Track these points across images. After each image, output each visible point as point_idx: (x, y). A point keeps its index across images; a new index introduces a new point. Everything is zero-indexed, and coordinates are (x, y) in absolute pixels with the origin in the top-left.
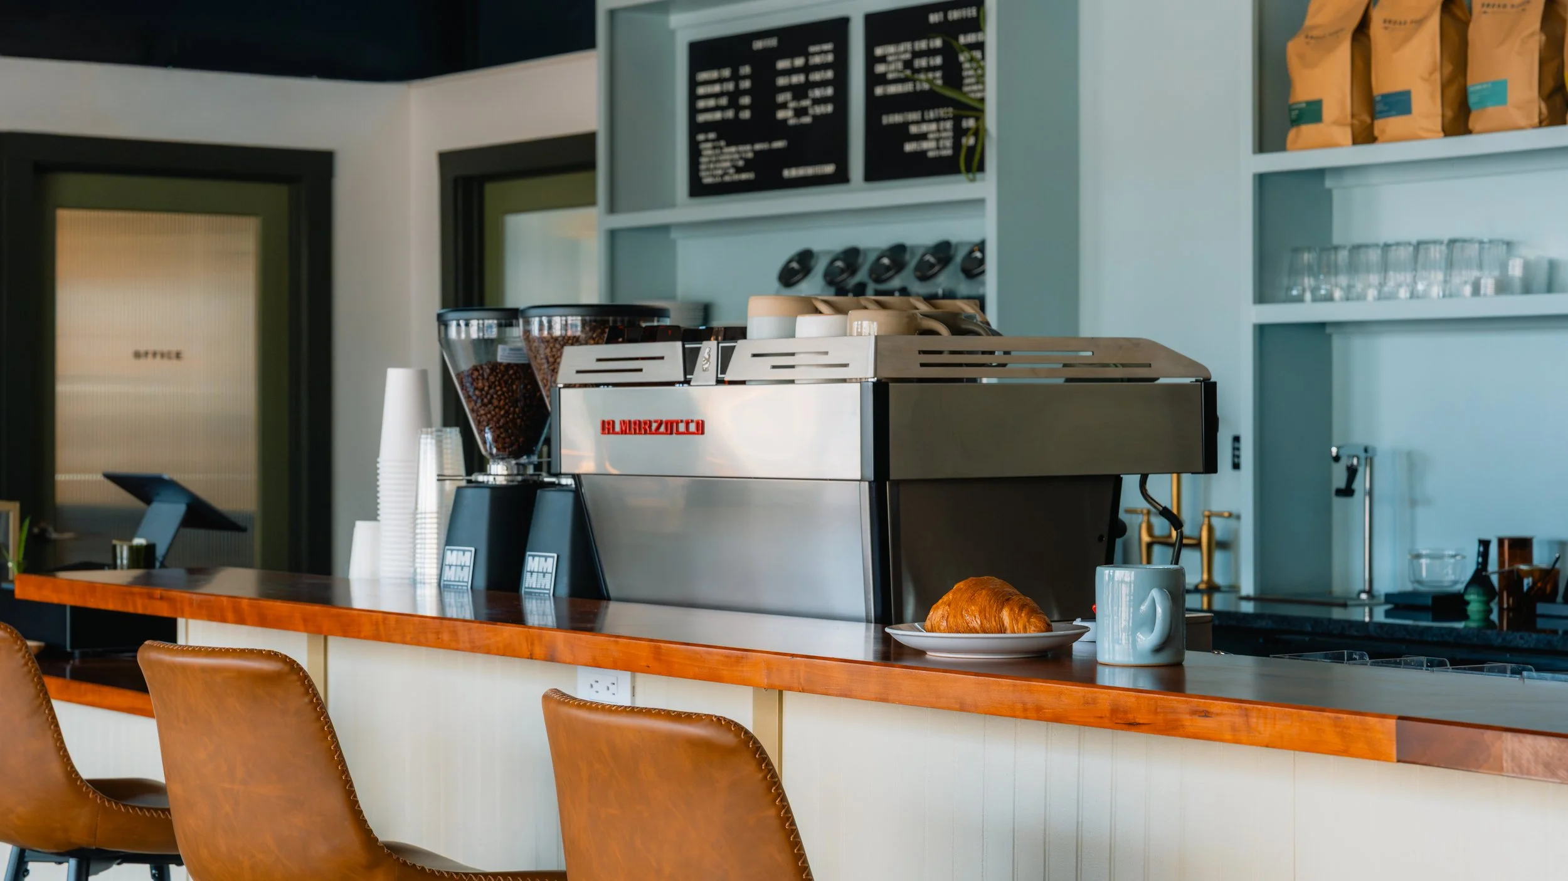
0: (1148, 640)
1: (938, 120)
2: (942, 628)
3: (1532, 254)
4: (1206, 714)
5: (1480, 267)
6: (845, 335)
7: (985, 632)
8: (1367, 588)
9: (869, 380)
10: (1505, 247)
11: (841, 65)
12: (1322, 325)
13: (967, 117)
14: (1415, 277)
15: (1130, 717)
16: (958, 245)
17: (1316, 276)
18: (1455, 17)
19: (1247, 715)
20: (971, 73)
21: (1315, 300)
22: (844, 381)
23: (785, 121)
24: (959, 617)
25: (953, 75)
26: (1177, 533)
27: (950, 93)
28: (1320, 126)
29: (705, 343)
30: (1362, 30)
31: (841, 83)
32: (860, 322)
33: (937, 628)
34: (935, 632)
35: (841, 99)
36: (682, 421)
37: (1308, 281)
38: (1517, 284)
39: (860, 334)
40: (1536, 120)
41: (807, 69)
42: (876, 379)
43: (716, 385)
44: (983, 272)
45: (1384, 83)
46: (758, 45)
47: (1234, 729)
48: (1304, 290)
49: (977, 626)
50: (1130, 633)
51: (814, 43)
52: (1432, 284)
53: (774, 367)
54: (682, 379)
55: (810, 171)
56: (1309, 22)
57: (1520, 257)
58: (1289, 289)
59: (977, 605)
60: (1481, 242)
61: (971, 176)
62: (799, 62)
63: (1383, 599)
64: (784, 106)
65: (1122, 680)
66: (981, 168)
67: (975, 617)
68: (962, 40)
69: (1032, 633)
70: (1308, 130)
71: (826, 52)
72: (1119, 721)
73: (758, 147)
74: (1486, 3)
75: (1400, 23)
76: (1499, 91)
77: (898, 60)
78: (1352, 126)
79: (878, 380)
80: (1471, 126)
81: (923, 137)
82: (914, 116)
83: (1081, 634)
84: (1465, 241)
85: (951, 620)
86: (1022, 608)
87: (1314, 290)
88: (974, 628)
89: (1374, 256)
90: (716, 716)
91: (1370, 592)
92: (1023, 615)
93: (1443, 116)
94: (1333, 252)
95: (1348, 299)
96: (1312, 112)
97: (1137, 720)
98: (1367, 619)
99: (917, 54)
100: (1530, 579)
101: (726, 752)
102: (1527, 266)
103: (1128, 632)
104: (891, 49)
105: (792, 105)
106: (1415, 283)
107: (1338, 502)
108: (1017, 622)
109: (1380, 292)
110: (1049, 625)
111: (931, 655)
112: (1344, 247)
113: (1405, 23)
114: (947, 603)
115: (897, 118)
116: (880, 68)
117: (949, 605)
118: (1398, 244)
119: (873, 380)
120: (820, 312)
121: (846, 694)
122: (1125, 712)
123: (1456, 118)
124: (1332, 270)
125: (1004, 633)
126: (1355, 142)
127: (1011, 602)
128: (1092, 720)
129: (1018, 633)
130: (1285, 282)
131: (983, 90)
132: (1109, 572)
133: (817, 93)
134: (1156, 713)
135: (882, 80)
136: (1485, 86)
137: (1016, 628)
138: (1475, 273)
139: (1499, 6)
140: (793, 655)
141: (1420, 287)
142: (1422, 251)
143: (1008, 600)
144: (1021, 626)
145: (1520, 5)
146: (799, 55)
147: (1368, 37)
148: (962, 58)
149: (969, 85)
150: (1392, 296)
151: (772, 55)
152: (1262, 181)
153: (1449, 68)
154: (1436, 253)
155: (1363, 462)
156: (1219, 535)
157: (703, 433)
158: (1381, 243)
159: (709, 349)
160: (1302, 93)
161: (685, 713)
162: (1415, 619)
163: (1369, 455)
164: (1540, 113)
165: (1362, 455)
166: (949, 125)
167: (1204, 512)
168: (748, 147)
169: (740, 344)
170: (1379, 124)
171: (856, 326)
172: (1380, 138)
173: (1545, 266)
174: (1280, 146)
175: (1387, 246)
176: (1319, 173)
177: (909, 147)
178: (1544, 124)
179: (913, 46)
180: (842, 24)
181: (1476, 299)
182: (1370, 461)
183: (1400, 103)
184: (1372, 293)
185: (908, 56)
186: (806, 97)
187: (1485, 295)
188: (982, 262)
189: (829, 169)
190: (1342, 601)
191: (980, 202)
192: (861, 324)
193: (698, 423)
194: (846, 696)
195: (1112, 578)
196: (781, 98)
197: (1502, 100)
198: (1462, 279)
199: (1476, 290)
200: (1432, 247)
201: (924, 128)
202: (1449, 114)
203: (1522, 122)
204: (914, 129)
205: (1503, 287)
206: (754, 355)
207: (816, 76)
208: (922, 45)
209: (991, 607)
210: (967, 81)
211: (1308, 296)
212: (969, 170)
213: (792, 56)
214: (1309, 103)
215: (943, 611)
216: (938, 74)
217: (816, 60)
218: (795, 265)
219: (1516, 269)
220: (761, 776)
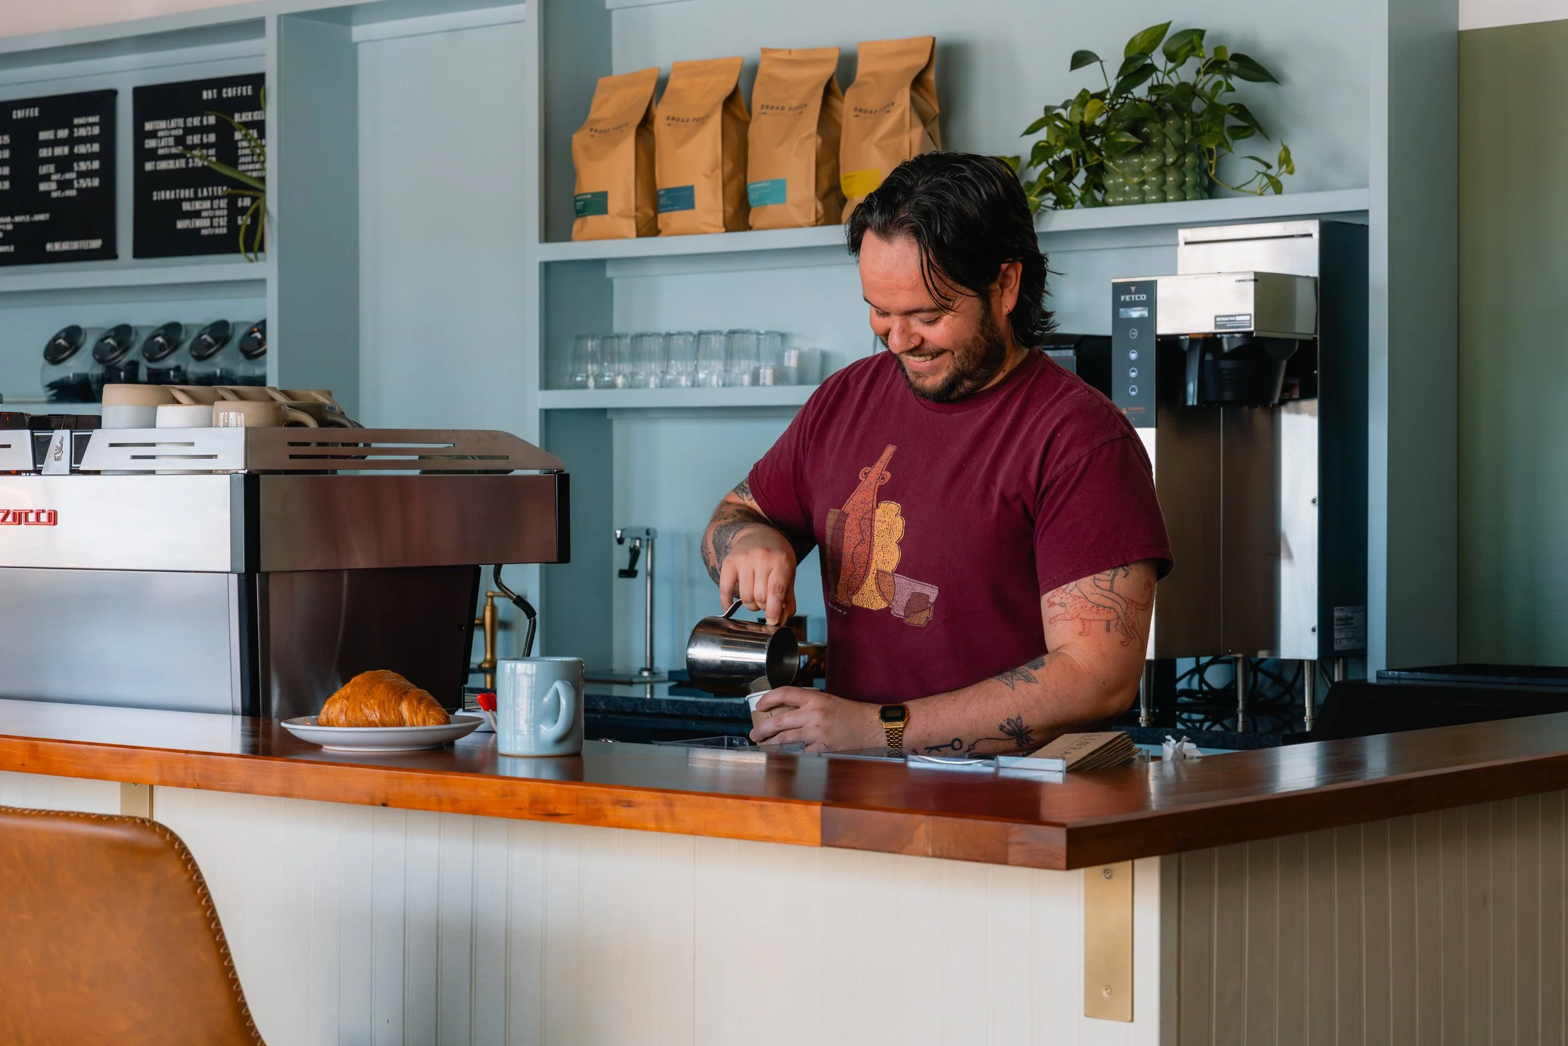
0: (551, 731)
1: (212, 198)
2: (341, 722)
3: (806, 347)
4: (629, 804)
5: (758, 357)
6: (211, 426)
7: (385, 726)
8: (648, 666)
9: (240, 472)
10: (779, 339)
11: (108, 138)
12: (604, 411)
13: (243, 197)
14: (696, 366)
15: (550, 808)
16: (235, 325)
17: (600, 363)
18: (735, 118)
19: (670, 804)
20: (247, 151)
21: (598, 386)
22: (210, 472)
23: (49, 192)
24: (358, 710)
25: (228, 152)
26: (530, 622)
27: (226, 171)
28: (606, 217)
29: (56, 432)
30: (646, 125)
31: (108, 156)
32: (226, 414)
33: (335, 722)
34: (333, 726)
35: (108, 173)
36: (31, 511)
37: (592, 368)
38: (793, 375)
39: (226, 426)
40: (813, 219)
41: (71, 141)
42: (246, 470)
43: (70, 475)
44: (264, 352)
45: (669, 177)
46: (19, 114)
47: (658, 818)
48: (588, 377)
49: (377, 720)
50: (532, 724)
51: (80, 116)
52: (711, 373)
53: (134, 457)
54: (31, 468)
55: (75, 245)
56: (593, 116)
57: (795, 349)
58: (574, 375)
59: (376, 699)
60: (758, 334)
61: (252, 256)
62: (63, 133)
63: (666, 676)
64: (47, 178)
65: (523, 770)
66: (261, 249)
67: (374, 711)
68: (237, 118)
69: (432, 726)
70: (593, 221)
71: (92, 125)
72: (538, 812)
73: (18, 219)
74: (765, 104)
75: (683, 121)
76: (778, 190)
77: (170, 136)
78: (636, 217)
79: (248, 472)
80: (751, 222)
81: (197, 214)
82: (187, 193)
83: (477, 726)
84: (743, 332)
85: (350, 713)
86: (420, 701)
87: (598, 377)
88: (373, 721)
89: (656, 345)
90: (140, 819)
91: (651, 670)
92: (422, 708)
93: (724, 212)
94: (616, 340)
95: (631, 387)
96: (597, 204)
97: (558, 811)
98: (648, 696)
99: (189, 131)
100: (806, 657)
101: (153, 853)
102: (801, 357)
103: (530, 723)
104: (162, 124)
105: (55, 177)
106: (696, 371)
107: (619, 583)
108: (416, 714)
109: (662, 380)
110: (448, 718)
111: (327, 749)
112: (625, 336)
113: (688, 121)
114: (345, 697)
115: (169, 195)
116: (150, 143)
117: (348, 699)
118: (679, 334)
119: (243, 472)
120: (178, 402)
121: (246, 790)
122: (545, 803)
123: (736, 214)
124: (614, 357)
125: (404, 726)
126: (639, 235)
127: (409, 695)
128: (511, 811)
129: (417, 726)
130: (569, 368)
131: (263, 169)
132: (511, 665)
133: (83, 166)
134: (578, 803)
135: (153, 155)
136: (765, 184)
137: (415, 721)
138: (753, 364)
139: (778, 108)
140: (187, 752)
141: (701, 376)
142: (703, 341)
143: (406, 693)
144: (420, 719)
145: (797, 108)
146: (63, 127)
147: (652, 133)
148: (238, 136)
149: (244, 163)
150: (672, 385)
151: (34, 126)
152: (547, 268)
153: (729, 166)
154: (715, 342)
155: (645, 544)
156: (501, 615)
157: (55, 523)
158: (663, 332)
159: (61, 438)
160: (589, 183)
161: (105, 816)
162: (696, 696)
163: (650, 537)
164: (817, 212)
165: (644, 537)
166: (223, 203)
167: (486, 593)
168: (8, 219)
169: (96, 434)
170: (663, 218)
171: (222, 417)
172: (663, 231)
173: (818, 356)
174: (566, 236)
175: (669, 335)
176: (600, 264)
177: (181, 224)
178: (820, 223)
179: (185, 122)
180: (110, 96)
181: (756, 388)
182: (651, 543)
183: (683, 198)
184: (653, 382)
185: (180, 132)
186: (71, 170)
187: (764, 385)
188: (262, 342)
189: (96, 244)
190: (627, 679)
191: (262, 282)
192: (228, 415)
193: (50, 514)
194: (246, 792)
195: (514, 671)
196: (44, 170)
197: (782, 199)
198: (742, 370)
199: (755, 380)
200: (713, 338)
201: (197, 205)
202: (730, 210)
203: (801, 220)
204: (186, 206)
205: (780, 378)
206: (112, 445)
207: (82, 149)
208: (196, 121)
209: (390, 701)
210: (242, 160)
211: (591, 382)
212: (249, 248)
213: (56, 127)
214: (594, 195)
215: (341, 704)
216: (212, 152)
217: (82, 132)
218: (62, 341)
219: (791, 360)
220: (186, 877)
